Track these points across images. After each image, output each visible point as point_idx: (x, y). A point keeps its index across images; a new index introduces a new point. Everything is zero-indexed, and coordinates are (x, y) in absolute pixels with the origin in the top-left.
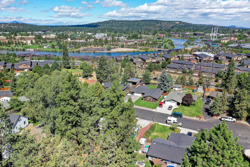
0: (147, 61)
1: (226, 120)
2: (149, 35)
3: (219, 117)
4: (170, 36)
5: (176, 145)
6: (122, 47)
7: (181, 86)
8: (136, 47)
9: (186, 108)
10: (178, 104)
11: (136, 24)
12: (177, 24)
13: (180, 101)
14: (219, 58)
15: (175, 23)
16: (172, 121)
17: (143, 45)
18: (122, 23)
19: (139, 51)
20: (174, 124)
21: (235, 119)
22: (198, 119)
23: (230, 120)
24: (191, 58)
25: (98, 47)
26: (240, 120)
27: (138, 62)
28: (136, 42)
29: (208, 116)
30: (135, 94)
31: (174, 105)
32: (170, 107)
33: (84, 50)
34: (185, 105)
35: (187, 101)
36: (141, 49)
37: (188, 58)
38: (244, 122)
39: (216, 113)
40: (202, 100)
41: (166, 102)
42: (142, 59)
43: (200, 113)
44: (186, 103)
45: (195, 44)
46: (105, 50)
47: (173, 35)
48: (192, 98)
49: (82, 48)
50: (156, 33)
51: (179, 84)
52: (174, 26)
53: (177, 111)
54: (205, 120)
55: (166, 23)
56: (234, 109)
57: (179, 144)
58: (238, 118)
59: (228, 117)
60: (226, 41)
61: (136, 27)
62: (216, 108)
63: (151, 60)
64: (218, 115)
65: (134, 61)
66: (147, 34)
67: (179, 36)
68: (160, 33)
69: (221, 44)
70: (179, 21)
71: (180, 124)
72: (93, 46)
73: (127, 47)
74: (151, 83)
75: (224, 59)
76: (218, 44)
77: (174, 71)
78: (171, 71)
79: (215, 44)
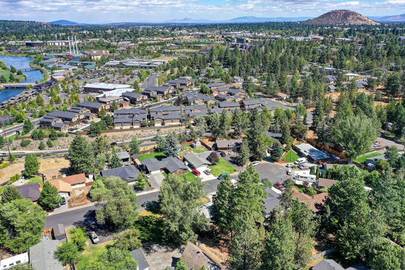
9: (215, 167)
10: (208, 166)
24: (119, 100)
29: (239, 167)
31: (204, 168)
37: (116, 101)
41: (198, 169)
43: (231, 166)
59: (255, 162)
60: (99, 57)
64: (245, 164)
65: (52, 125)
69: (95, 63)
76: (91, 63)
77: (129, 127)
78: (124, 128)
79: (88, 64)
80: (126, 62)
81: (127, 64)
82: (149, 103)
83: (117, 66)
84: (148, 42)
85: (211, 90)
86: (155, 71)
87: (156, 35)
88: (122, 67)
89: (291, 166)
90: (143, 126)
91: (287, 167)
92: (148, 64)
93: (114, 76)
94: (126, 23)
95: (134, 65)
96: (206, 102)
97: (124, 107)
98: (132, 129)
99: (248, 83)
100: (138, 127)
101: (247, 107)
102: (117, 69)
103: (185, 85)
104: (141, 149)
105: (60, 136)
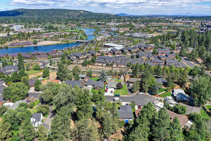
0: (80, 58)
1: (140, 94)
2: (62, 24)
3: (136, 93)
4: (79, 25)
5: (125, 111)
6: (46, 40)
7: (111, 76)
8: (57, 39)
9: (119, 90)
10: (115, 89)
11: (46, 12)
12: (82, 13)
13: (116, 87)
14: (124, 51)
15: (80, 12)
16: (117, 100)
17: (62, 37)
18: (32, 12)
19: (61, 43)
20: (118, 101)
21: (143, 93)
22: (127, 96)
23: (141, 94)
24: (107, 52)
25: (23, 41)
26: (145, 93)
27: (74, 59)
28: (56, 34)
29: (131, 93)
30: (88, 86)
31: (113, 89)
32: (112, 92)
33: (11, 45)
34: (118, 89)
35: (119, 87)
36: (63, 42)
37: (106, 52)
38: (147, 94)
39: (135, 91)
40: (125, 84)
41: (109, 89)
42: (76, 56)
43: (127, 92)
44: (119, 88)
45: (102, 34)
46: (31, 44)
47: (82, 25)
48: (121, 84)
49: (8, 43)
50: (68, 23)
51: (109, 75)
52: (80, 15)
53: (116, 93)
54: (131, 96)
55: (72, 12)
56: (143, 88)
57: (126, 111)
58: (144, 92)
59: (140, 92)
60: (122, 31)
61: (46, 15)
62: (135, 89)
63: (83, 57)
64: (135, 92)
65: (71, 58)
66: (60, 24)
67: (87, 26)
68: (71, 23)
69: (119, 34)
70: (83, 10)
71: (121, 100)
72: (17, 40)
73: (49, 40)
74: (93, 77)
75: (127, 52)
76: (118, 34)
77: (101, 65)
78: (99, 65)
79: (116, 34)
80: (134, 35)
81: (134, 36)
82: (121, 55)
83: (129, 36)
84: (154, 25)
85: (158, 53)
86: (145, 40)
87: (162, 22)
88: (131, 37)
89: (160, 99)
90: (107, 65)
91: (157, 99)
92: (144, 36)
93: (123, 41)
94: (153, 15)
95: (136, 36)
96: (149, 58)
97: (109, 55)
98: (102, 66)
99: (182, 51)
100: (105, 65)
101: (167, 64)
102: (128, 37)
103: (147, 48)
104: (93, 75)
105: (71, 64)
